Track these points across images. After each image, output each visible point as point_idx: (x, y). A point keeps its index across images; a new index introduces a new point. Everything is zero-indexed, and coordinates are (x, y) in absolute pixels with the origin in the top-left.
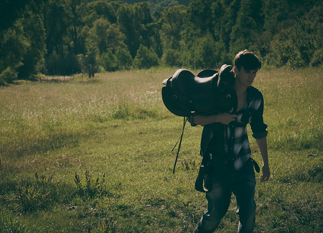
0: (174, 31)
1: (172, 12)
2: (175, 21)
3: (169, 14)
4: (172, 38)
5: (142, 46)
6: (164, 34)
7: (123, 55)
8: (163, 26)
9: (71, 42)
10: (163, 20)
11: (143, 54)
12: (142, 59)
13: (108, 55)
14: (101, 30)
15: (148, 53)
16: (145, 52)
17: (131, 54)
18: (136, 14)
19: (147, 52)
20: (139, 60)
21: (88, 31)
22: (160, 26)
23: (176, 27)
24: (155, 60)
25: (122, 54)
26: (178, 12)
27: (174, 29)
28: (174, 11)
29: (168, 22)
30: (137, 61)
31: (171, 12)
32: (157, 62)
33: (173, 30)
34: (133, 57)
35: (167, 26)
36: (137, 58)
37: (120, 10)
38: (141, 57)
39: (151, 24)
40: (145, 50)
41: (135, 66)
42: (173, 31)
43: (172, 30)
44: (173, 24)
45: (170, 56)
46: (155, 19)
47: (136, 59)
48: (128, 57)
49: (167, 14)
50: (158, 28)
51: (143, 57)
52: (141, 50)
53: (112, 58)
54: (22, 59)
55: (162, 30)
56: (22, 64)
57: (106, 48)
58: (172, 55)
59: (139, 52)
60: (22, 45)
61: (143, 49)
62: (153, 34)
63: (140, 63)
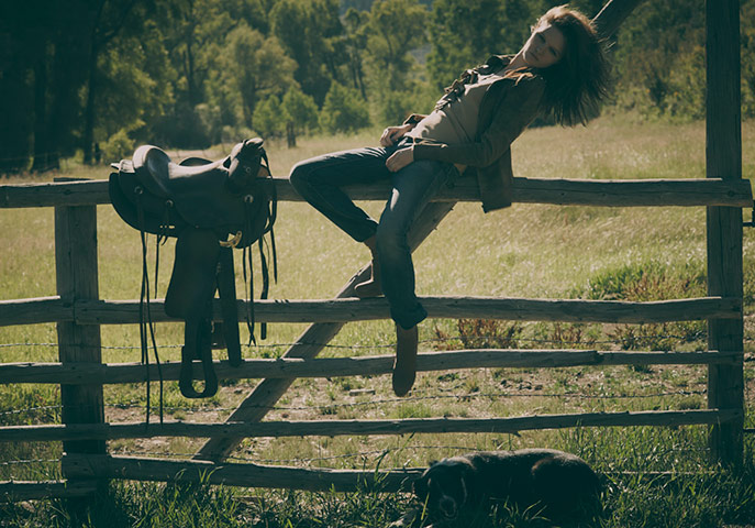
0: (395, 53)
1: (389, 10)
2: (395, 32)
3: (383, 15)
4: (391, 67)
5: (336, 87)
6: (371, 59)
7: (301, 105)
8: (370, 41)
9: (179, 78)
10: (368, 30)
11: (338, 102)
12: (338, 113)
13: (270, 105)
14: (244, 51)
15: (349, 99)
16: (343, 99)
17: (316, 102)
18: (313, 17)
19: (346, 99)
20: (331, 115)
21: (218, 54)
22: (362, 43)
23: (398, 45)
24: (363, 115)
25: (298, 103)
26: (403, 12)
27: (393, 48)
28: (393, 9)
29: (381, 34)
30: (326, 118)
31: (387, 12)
32: (367, 118)
33: (391, 49)
34: (320, 109)
35: (379, 41)
36: (328, 110)
37: (279, 8)
38: (335, 109)
39: (342, 38)
40: (342, 93)
41: (324, 129)
42: (391, 54)
43: (388, 51)
44: (392, 38)
45: (393, 106)
46: (349, 28)
47: (324, 114)
48: (310, 110)
49: (379, 16)
50: (356, 46)
51: (338, 109)
52: (335, 93)
53: (279, 113)
54: (142, 112)
55: (368, 50)
56: (143, 123)
57: (255, 90)
58: (398, 103)
59: (331, 99)
60: (143, 86)
61: (339, 91)
62: (346, 59)
63: (333, 122)
